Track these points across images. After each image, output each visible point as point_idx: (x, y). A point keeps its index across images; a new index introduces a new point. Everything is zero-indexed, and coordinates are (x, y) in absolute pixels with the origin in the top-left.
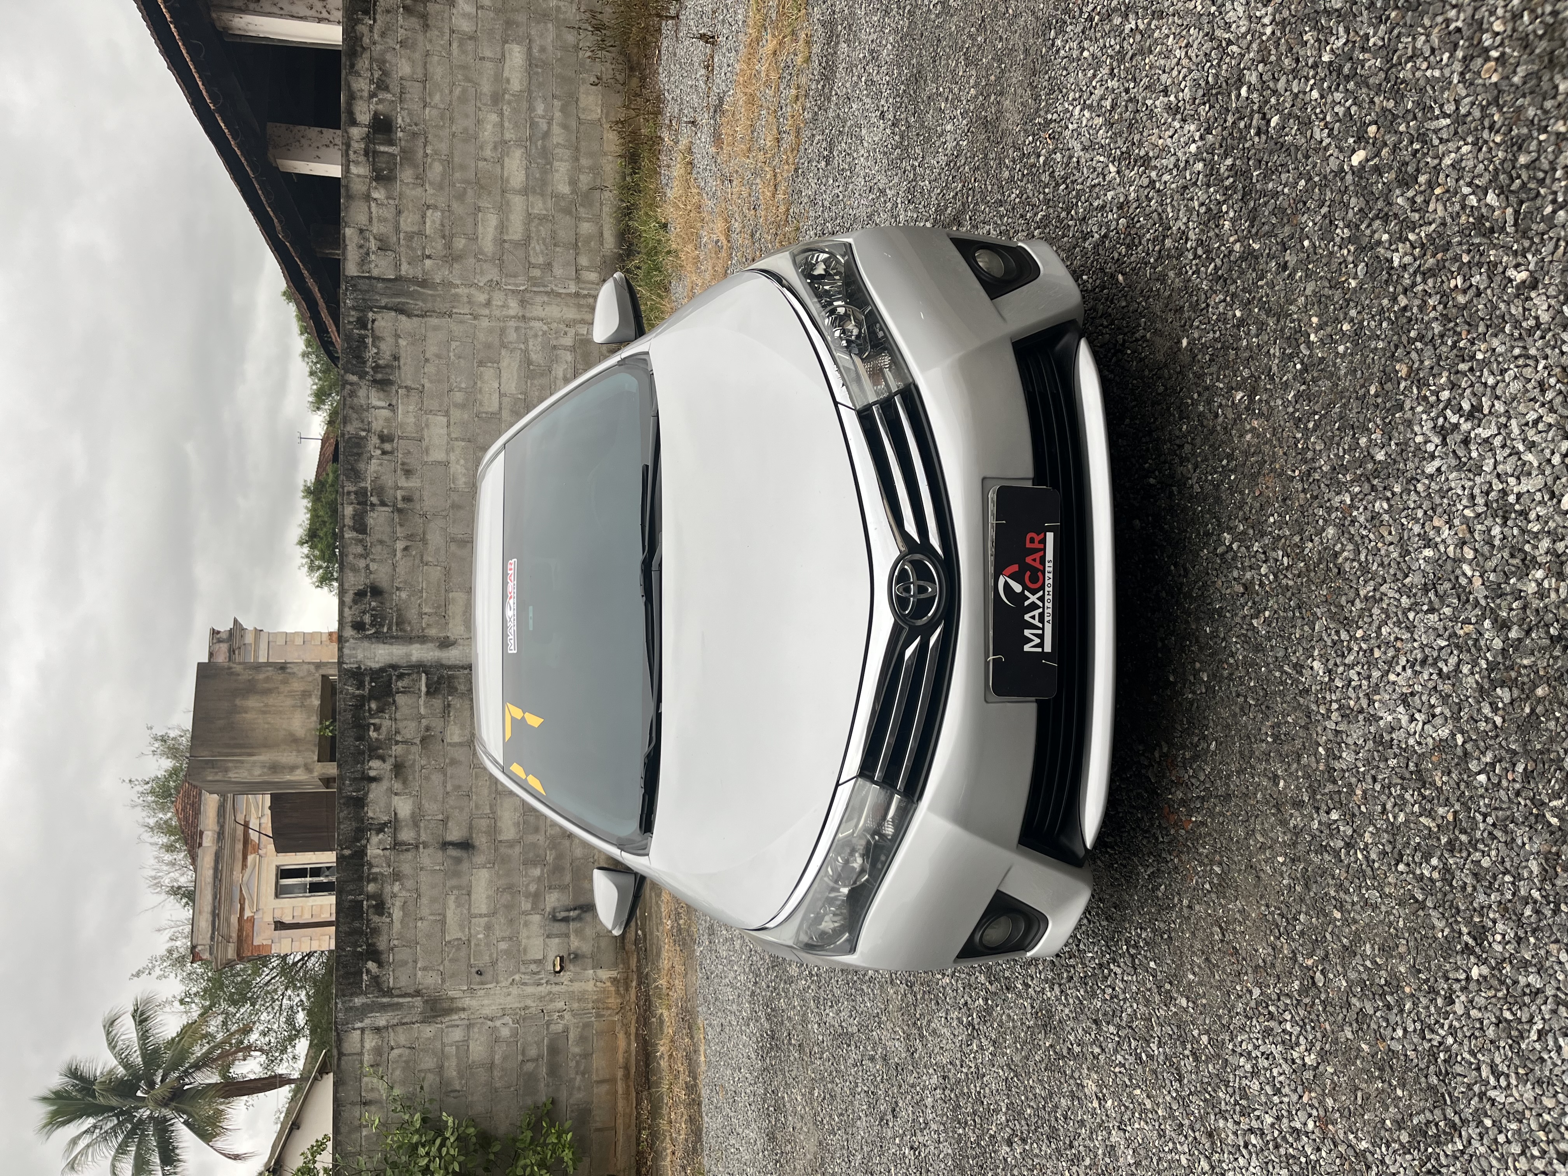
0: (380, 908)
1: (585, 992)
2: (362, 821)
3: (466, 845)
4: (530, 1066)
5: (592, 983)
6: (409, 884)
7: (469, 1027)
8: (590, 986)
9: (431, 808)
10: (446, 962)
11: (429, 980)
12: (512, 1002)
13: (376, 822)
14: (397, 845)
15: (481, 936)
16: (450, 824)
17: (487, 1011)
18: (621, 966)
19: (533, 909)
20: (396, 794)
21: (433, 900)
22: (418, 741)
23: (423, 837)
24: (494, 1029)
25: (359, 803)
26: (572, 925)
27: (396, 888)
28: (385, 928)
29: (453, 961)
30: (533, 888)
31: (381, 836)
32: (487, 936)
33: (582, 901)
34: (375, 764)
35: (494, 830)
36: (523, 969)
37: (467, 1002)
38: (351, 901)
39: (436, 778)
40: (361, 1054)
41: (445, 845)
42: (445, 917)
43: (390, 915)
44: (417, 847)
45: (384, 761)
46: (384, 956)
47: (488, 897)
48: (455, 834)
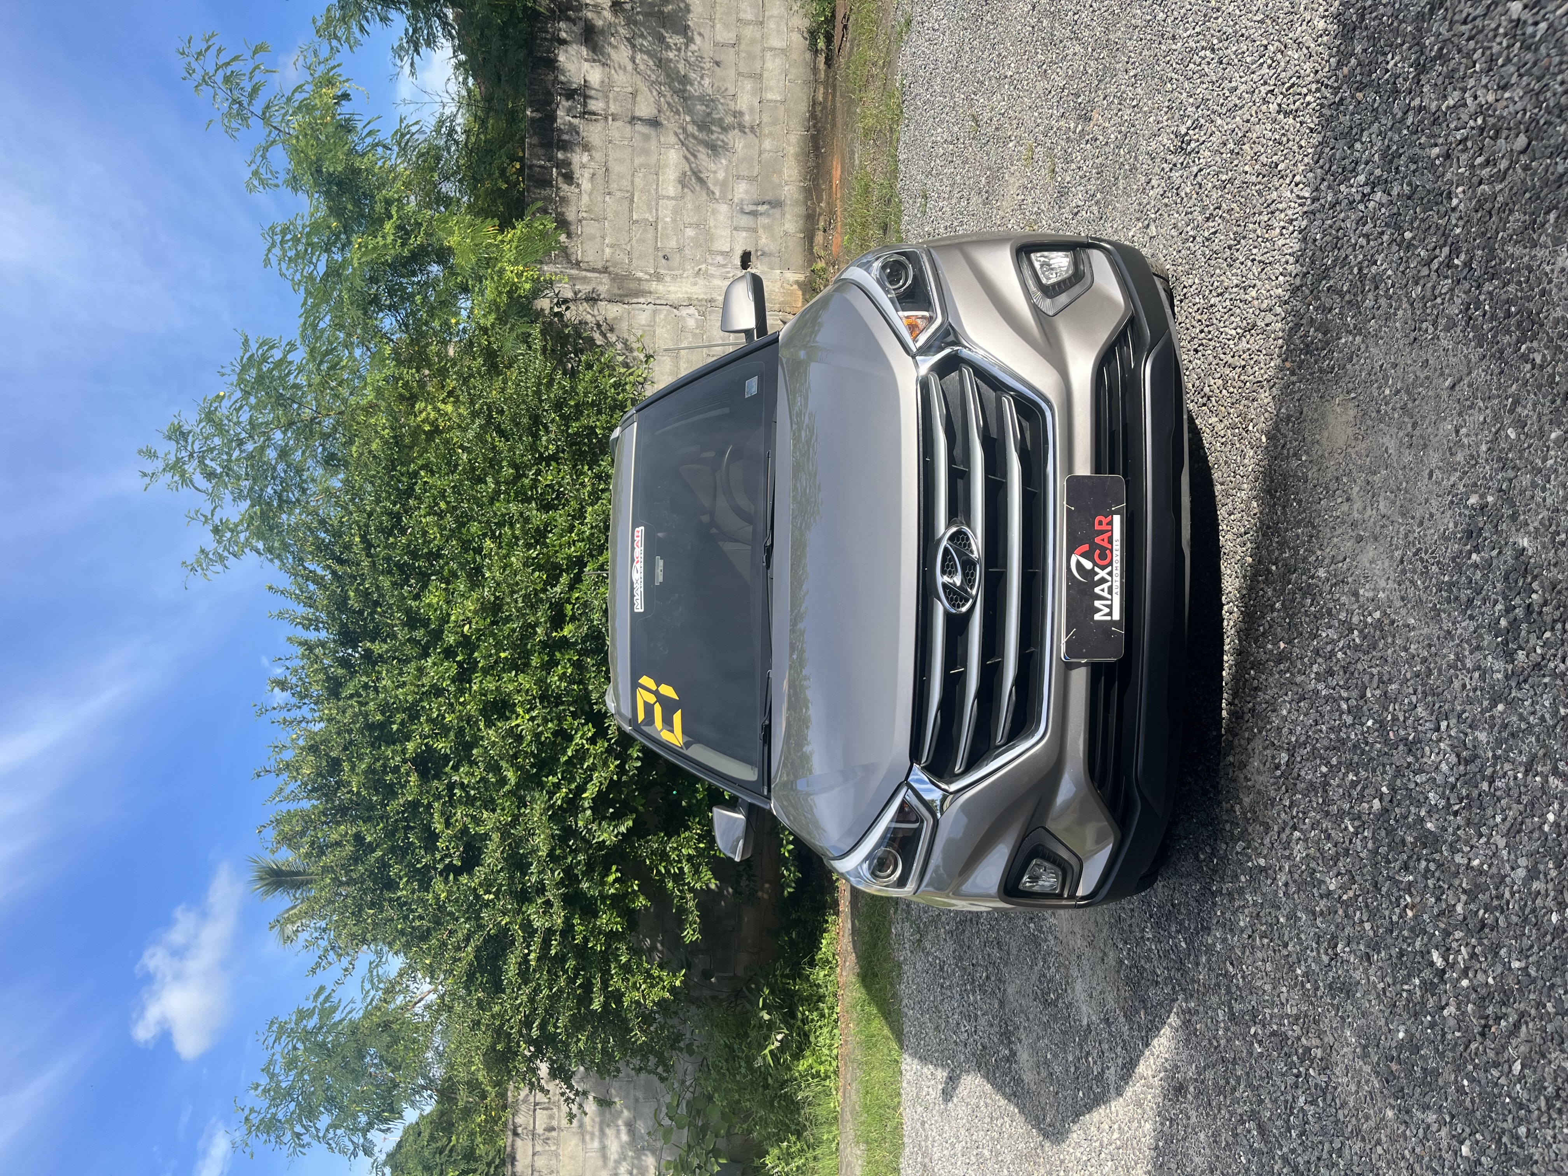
0: (569, 178)
2: (553, 84)
3: (654, 123)
5: (779, 284)
6: (598, 155)
7: (655, 312)
9: (620, 79)
10: (634, 242)
11: (616, 258)
12: (698, 293)
13: (566, 87)
14: (586, 114)
15: (668, 219)
16: (638, 99)
17: (673, 298)
18: (808, 269)
19: (720, 198)
20: (586, 60)
21: (621, 176)
23: (613, 109)
24: (679, 319)
25: (549, 65)
26: (761, 221)
27: (585, 158)
28: (573, 198)
30: (721, 175)
31: (570, 102)
32: (674, 220)
33: (770, 195)
34: (565, 25)
35: (682, 109)
36: (710, 259)
37: (654, 286)
38: (541, 166)
39: (626, 48)
41: (633, 120)
42: (633, 195)
43: (578, 185)
44: (606, 118)
45: (574, 24)
46: (573, 228)
47: (676, 179)
48: (643, 110)
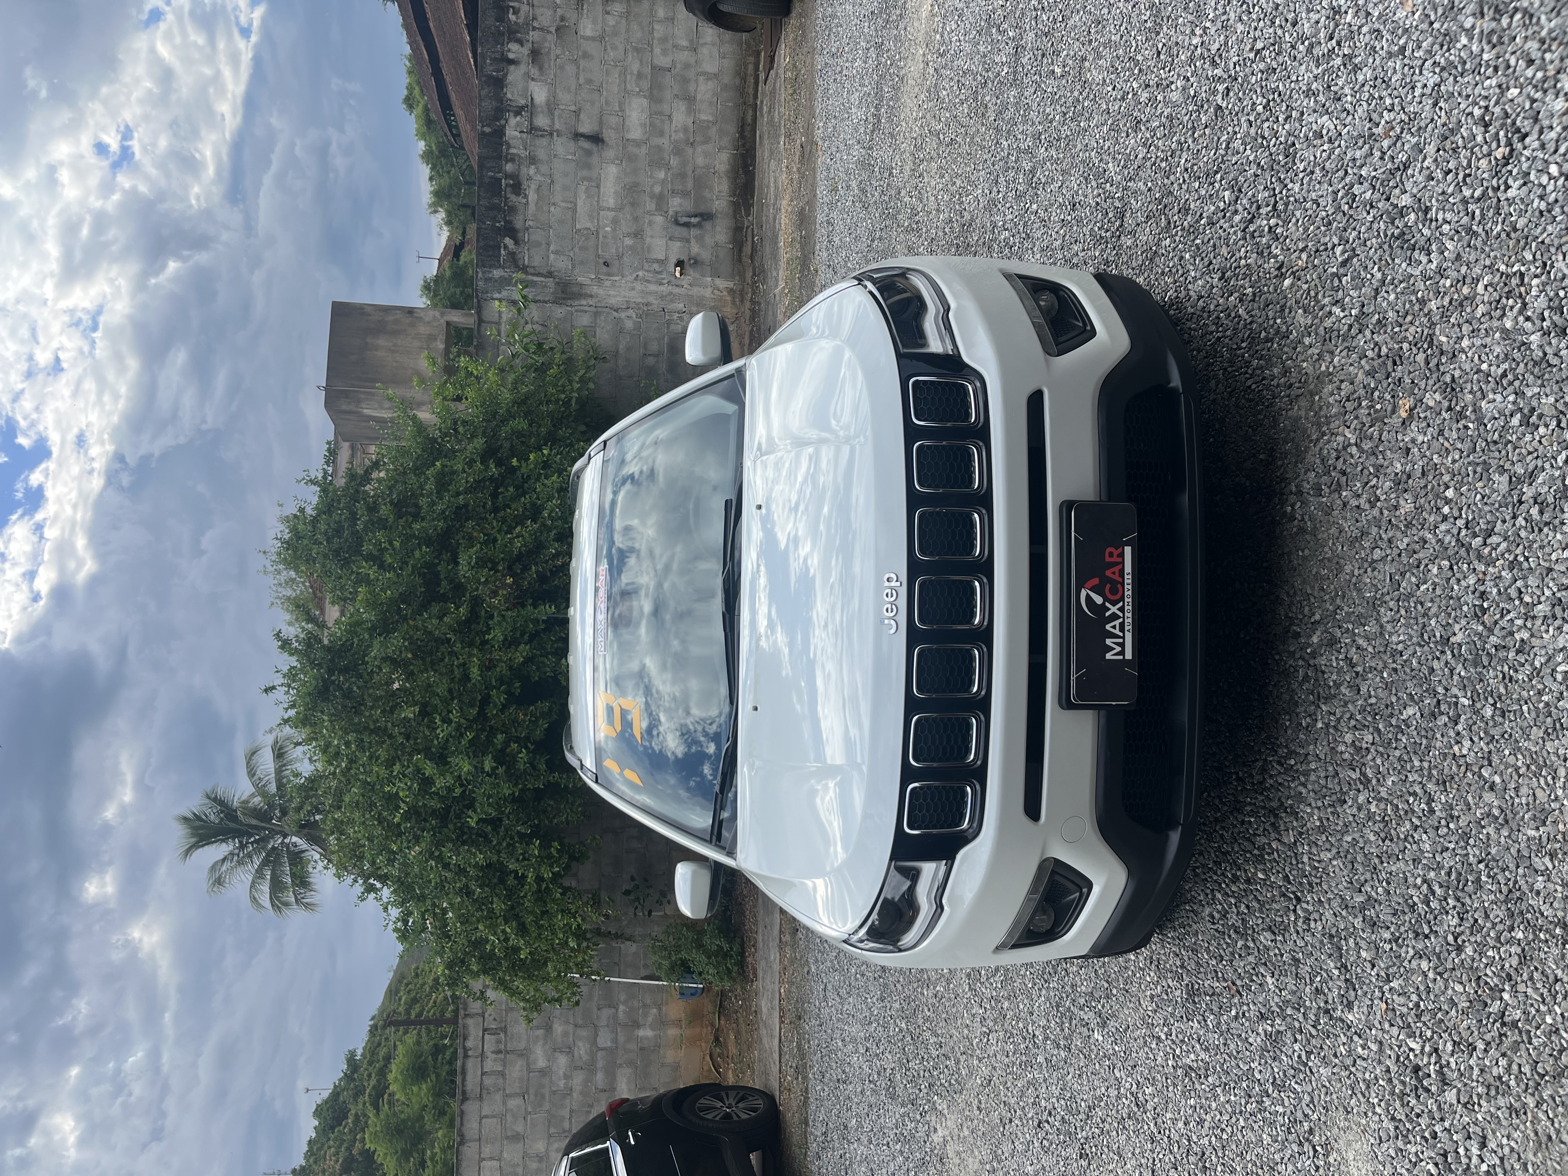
0: (517, 188)
1: (703, 298)
2: (501, 101)
3: (596, 139)
4: (651, 361)
5: (709, 290)
6: (544, 168)
7: (596, 314)
8: (708, 293)
9: (565, 97)
10: (576, 250)
11: (560, 264)
12: (636, 297)
13: (514, 104)
14: (533, 130)
15: (608, 229)
16: (582, 116)
17: (613, 301)
18: (737, 278)
19: (657, 210)
20: (533, 79)
21: (565, 188)
22: (553, 29)
23: (557, 126)
24: (618, 320)
25: (498, 83)
26: (694, 232)
27: (532, 170)
28: (521, 208)
29: (583, 249)
30: (657, 189)
31: (518, 118)
32: (614, 230)
33: (702, 209)
34: (514, 46)
35: (622, 127)
36: (646, 266)
37: (595, 290)
38: (491, 177)
39: (570, 69)
40: (498, 323)
41: (577, 136)
42: (576, 205)
43: (526, 197)
44: (551, 134)
45: (522, 45)
46: (520, 235)
47: (616, 192)
48: (586, 127)
